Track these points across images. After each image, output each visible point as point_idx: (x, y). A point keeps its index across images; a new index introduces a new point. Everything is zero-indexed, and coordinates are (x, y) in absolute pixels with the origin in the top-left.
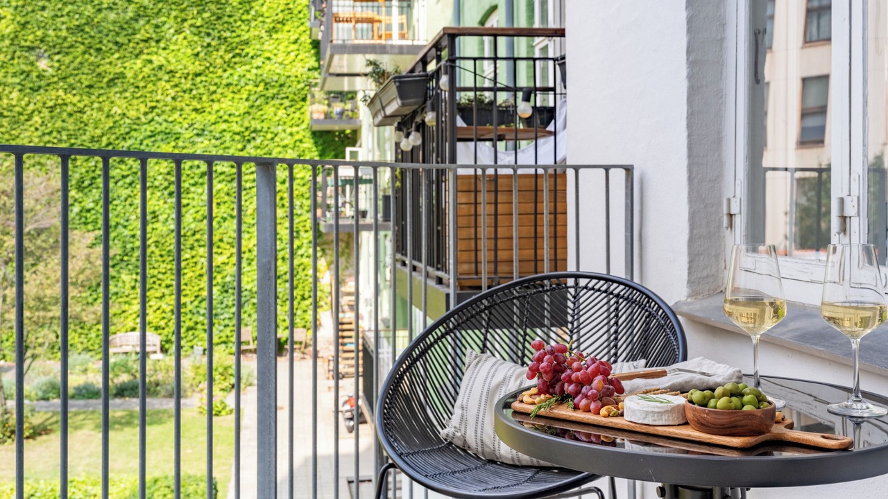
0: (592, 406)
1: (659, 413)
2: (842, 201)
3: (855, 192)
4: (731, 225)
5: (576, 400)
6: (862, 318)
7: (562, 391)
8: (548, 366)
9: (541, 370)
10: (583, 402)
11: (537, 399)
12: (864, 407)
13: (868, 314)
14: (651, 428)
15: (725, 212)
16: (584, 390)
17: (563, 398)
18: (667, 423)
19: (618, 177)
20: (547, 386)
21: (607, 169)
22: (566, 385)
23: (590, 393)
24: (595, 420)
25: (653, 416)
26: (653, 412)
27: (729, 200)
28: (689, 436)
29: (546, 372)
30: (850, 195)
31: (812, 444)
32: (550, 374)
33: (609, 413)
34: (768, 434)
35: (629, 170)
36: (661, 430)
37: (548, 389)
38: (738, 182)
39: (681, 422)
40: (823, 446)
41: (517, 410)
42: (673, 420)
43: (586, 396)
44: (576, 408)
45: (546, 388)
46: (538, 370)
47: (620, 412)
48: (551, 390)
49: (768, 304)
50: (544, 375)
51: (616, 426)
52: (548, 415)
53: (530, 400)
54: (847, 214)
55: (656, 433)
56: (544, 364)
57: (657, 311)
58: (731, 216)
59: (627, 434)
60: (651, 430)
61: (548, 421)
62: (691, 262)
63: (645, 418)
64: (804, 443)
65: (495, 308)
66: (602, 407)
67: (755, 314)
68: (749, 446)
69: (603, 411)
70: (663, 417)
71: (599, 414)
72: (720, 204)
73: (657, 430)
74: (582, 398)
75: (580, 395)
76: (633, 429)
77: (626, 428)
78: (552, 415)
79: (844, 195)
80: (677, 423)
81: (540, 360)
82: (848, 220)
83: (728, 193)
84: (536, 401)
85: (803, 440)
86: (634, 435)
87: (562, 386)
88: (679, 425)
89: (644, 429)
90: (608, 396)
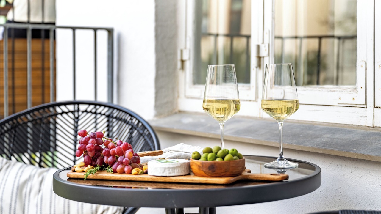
0: (126, 169)
1: (173, 168)
2: (258, 47)
3: (266, 41)
4: (183, 68)
5: (114, 167)
6: (288, 108)
7: (102, 162)
8: (92, 146)
9: (87, 149)
10: (119, 168)
11: (85, 169)
12: (285, 163)
13: (290, 105)
14: (168, 178)
15: (179, 58)
16: (119, 159)
17: (103, 167)
18: (178, 174)
19: (103, 36)
20: (91, 160)
21: (95, 30)
22: (105, 158)
23: (124, 160)
24: (129, 177)
25: (169, 170)
26: (169, 168)
27: (182, 51)
28: (193, 180)
29: (91, 150)
30: (263, 43)
31: (266, 179)
32: (93, 152)
33: (138, 172)
34: (240, 176)
35: (110, 31)
36: (174, 179)
37: (92, 162)
38: (188, 38)
39: (186, 173)
40: (272, 180)
41: (72, 177)
42: (182, 172)
43: (122, 163)
44: (115, 171)
45: (91, 162)
46: (85, 149)
47: (145, 171)
48: (93, 163)
49: (232, 102)
50: (89, 153)
51: (144, 180)
52: (94, 178)
53: (81, 169)
54: (262, 55)
55: (171, 181)
56: (89, 145)
57: (138, 124)
58: (183, 61)
59: (150, 184)
60: (167, 180)
61: (95, 182)
62: (157, 93)
63: (163, 172)
64: (261, 179)
65: (19, 128)
66: (133, 169)
67: (225, 108)
68: (230, 182)
69: (134, 171)
70: (176, 171)
71: (131, 173)
72: (175, 54)
73: (171, 179)
74: (118, 165)
75: (116, 163)
76: (156, 180)
77: (150, 180)
78: (98, 178)
79: (260, 43)
80: (183, 174)
81: (86, 142)
82: (262, 59)
83: (181, 46)
84: (85, 170)
85: (260, 178)
86: (156, 184)
87: (103, 159)
88: (185, 175)
89: (163, 179)
90: (135, 162)
